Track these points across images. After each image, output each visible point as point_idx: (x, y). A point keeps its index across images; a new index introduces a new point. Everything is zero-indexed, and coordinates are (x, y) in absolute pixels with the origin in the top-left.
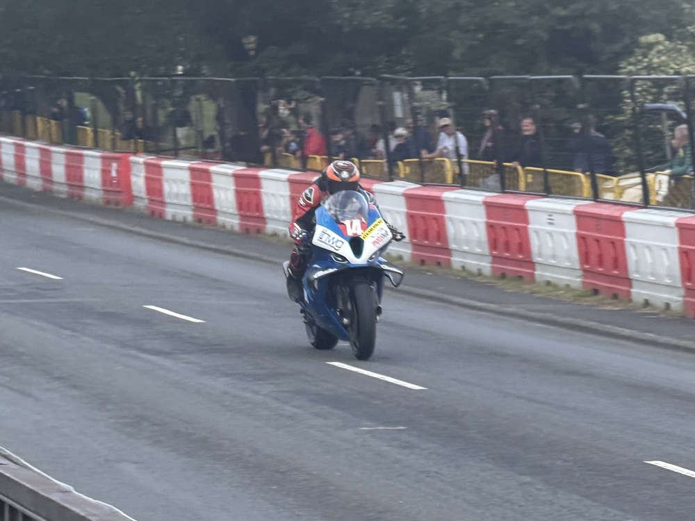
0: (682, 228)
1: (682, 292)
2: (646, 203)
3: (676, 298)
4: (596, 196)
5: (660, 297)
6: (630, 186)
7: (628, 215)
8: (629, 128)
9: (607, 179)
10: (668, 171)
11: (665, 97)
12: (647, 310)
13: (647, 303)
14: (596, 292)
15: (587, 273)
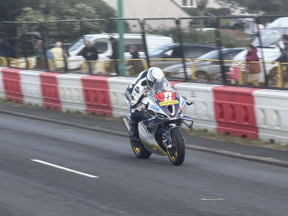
0: (42, 77)
1: (42, 100)
2: (27, 68)
3: (40, 102)
4: (9, 66)
5: (34, 102)
6: (21, 62)
7: (21, 72)
8: (21, 41)
9: (13, 60)
10: (36, 57)
11: (33, 30)
12: (30, 107)
13: (30, 104)
14: (10, 100)
15: (7, 93)
